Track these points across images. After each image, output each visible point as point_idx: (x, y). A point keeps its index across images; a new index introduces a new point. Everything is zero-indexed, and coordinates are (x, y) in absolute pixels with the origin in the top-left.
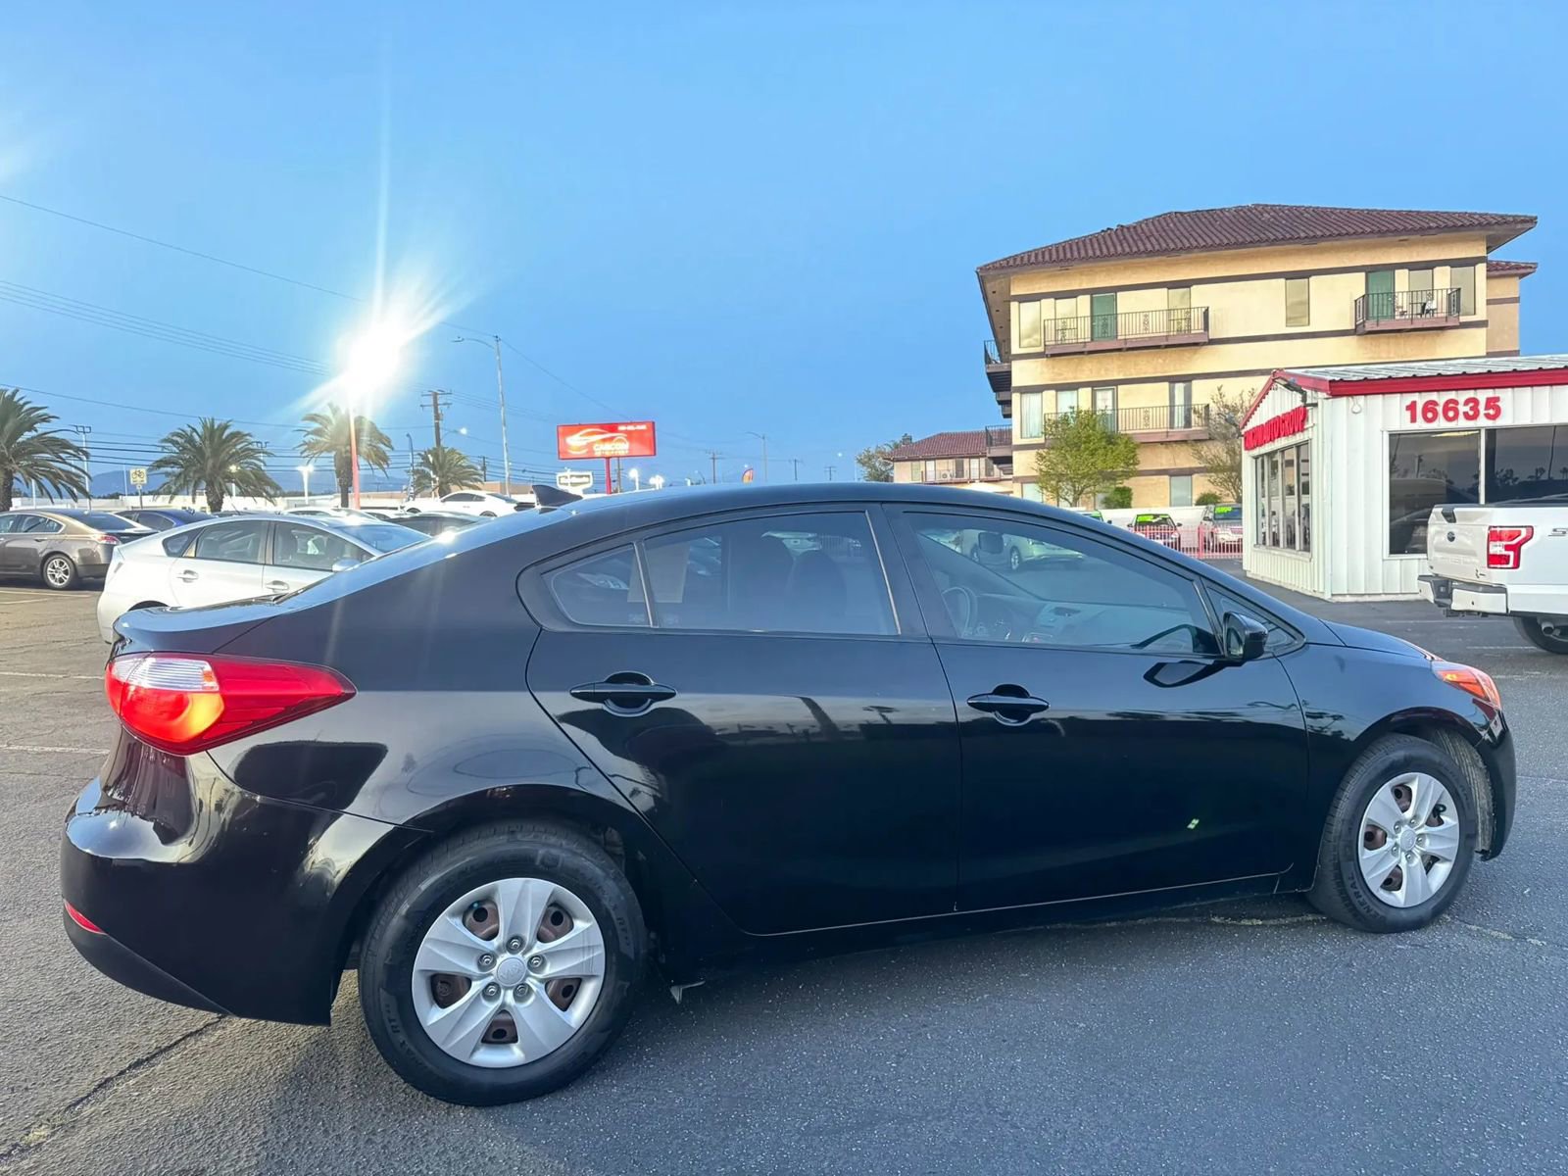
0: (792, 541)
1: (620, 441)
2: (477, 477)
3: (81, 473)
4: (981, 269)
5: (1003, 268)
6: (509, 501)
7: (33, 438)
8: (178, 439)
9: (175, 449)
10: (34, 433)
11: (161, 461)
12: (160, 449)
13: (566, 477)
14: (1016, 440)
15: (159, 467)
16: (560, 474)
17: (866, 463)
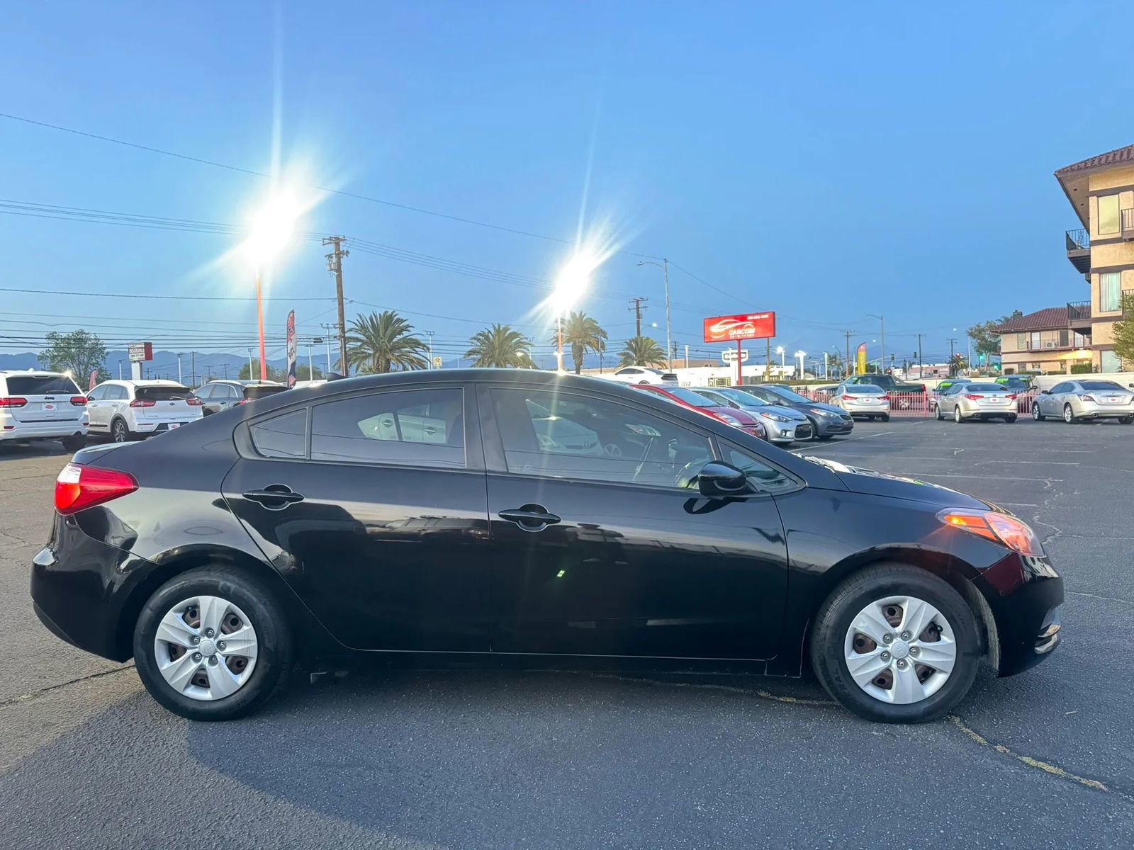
0: (865, 400)
1: (749, 327)
2: (664, 356)
3: (425, 360)
4: (1059, 172)
5: (1079, 169)
6: (658, 373)
7: (400, 339)
8: (481, 337)
9: (479, 344)
10: (402, 336)
11: (470, 351)
12: (470, 344)
13: (728, 354)
14: (1095, 314)
15: (469, 355)
16: (724, 352)
17: (976, 335)
